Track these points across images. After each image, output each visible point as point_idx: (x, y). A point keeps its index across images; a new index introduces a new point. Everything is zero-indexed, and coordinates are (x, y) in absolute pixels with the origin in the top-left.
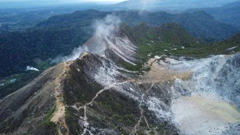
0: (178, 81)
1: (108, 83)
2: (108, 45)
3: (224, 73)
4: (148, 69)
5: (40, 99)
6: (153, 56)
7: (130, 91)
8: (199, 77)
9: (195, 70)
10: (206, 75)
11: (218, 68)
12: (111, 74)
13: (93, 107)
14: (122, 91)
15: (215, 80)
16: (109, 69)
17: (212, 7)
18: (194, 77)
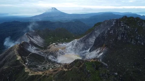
0: (60, 50)
1: (33, 51)
2: (30, 39)
3: (76, 46)
4: (50, 48)
5: (10, 56)
6: (52, 43)
7: (41, 54)
8: (68, 48)
9: (67, 46)
10: (71, 47)
11: (75, 44)
12: (34, 49)
13: (29, 57)
14: (38, 54)
15: (74, 48)
16: (33, 47)
17: (85, 18)
18: (66, 48)
